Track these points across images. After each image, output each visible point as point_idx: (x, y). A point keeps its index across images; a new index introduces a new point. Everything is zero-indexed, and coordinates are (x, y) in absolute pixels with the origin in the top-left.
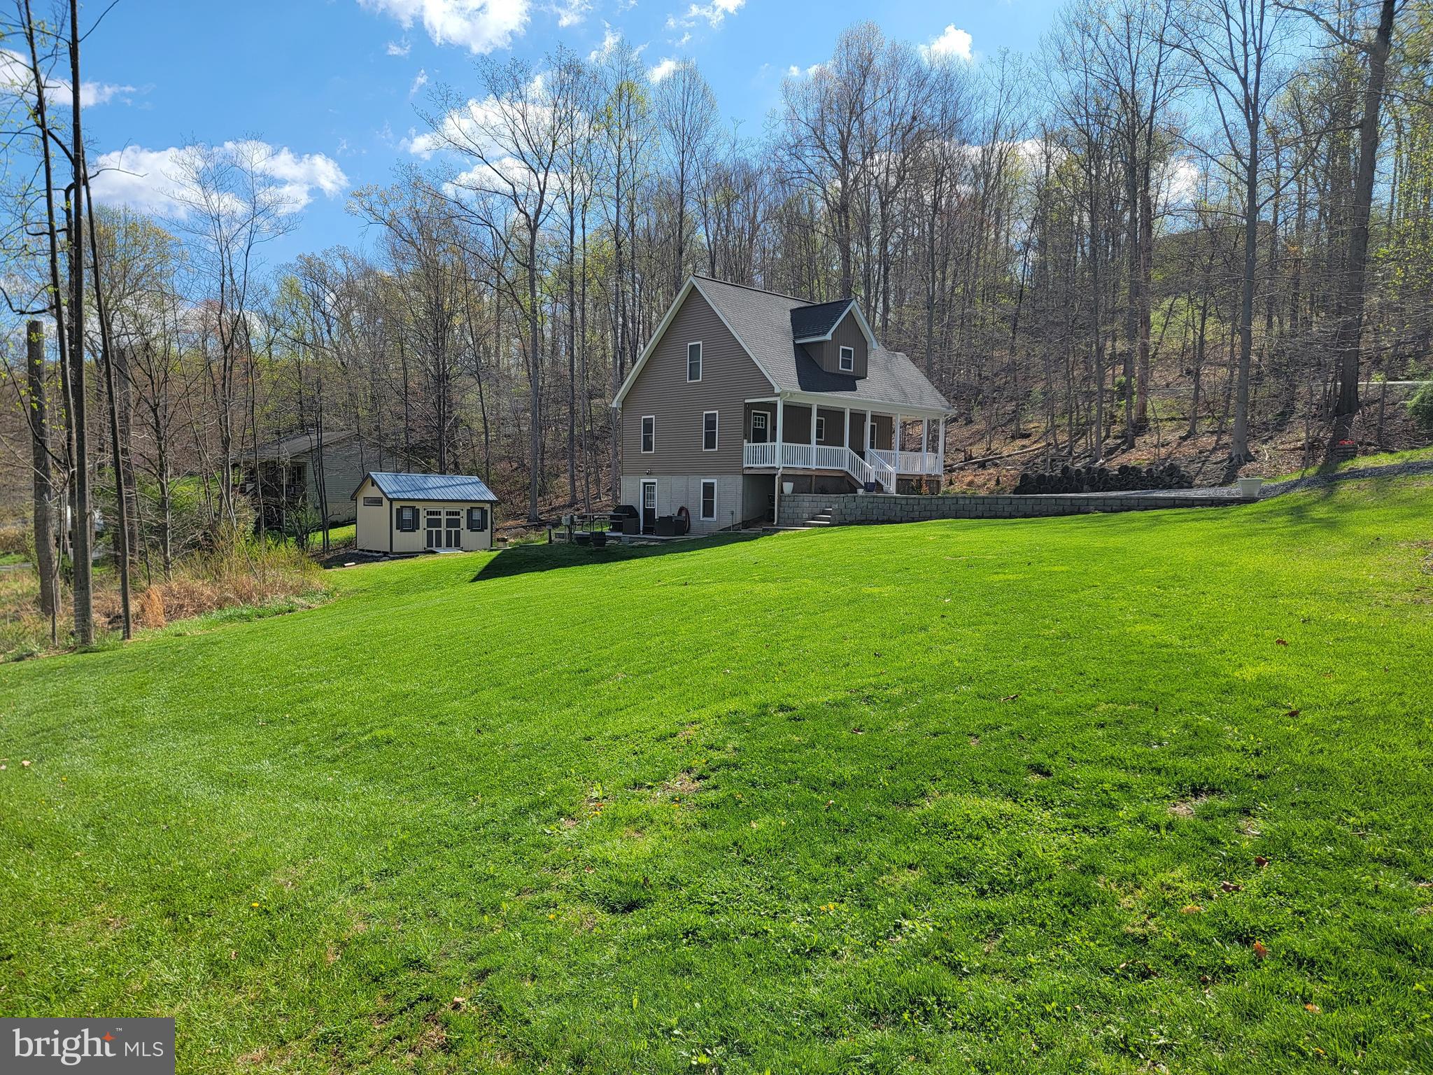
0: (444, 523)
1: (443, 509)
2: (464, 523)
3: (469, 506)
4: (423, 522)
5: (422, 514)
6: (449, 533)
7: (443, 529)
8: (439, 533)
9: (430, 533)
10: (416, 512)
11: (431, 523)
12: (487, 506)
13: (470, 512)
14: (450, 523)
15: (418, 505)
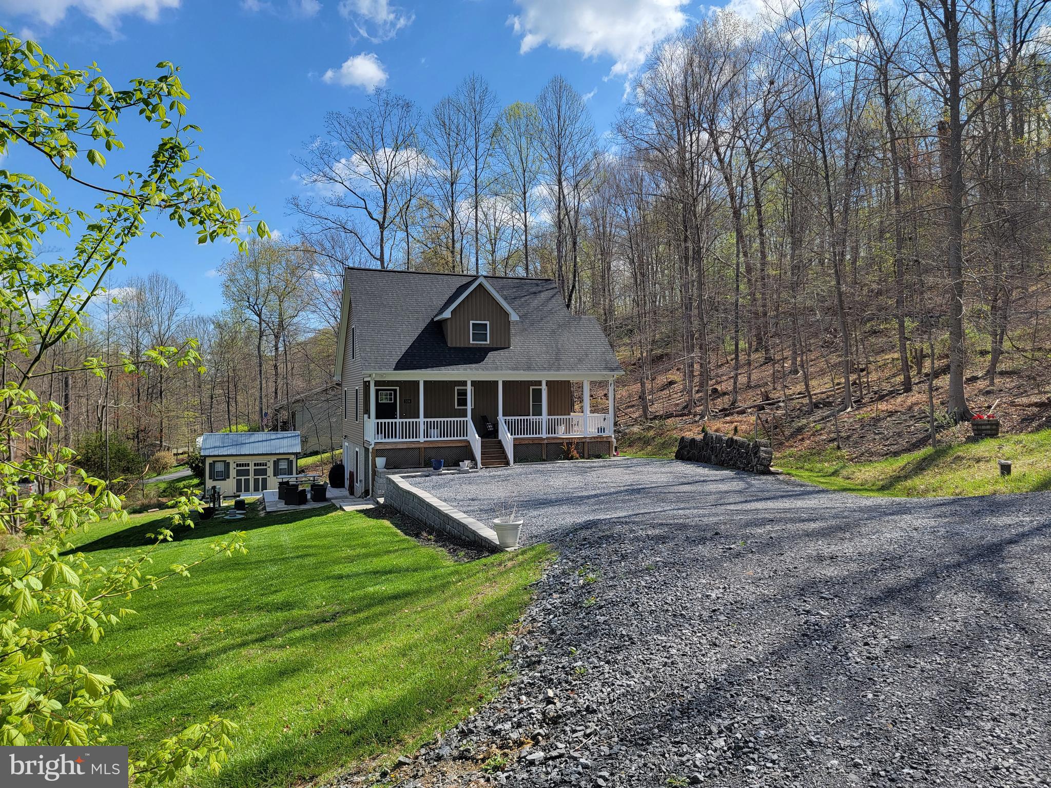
0: (252, 473)
1: (251, 461)
2: (270, 471)
3: (275, 458)
4: (233, 473)
5: (232, 466)
6: (256, 481)
7: (251, 477)
8: (247, 481)
9: (239, 482)
10: (227, 465)
11: (239, 473)
12: (292, 457)
13: (276, 463)
14: (257, 472)
15: (228, 460)
